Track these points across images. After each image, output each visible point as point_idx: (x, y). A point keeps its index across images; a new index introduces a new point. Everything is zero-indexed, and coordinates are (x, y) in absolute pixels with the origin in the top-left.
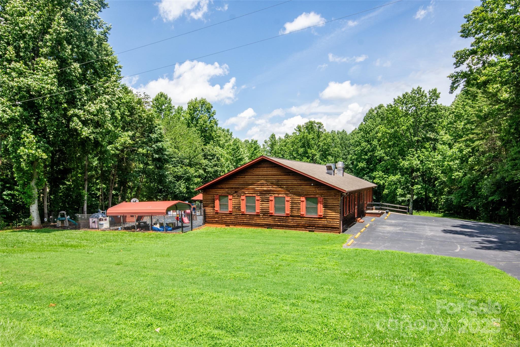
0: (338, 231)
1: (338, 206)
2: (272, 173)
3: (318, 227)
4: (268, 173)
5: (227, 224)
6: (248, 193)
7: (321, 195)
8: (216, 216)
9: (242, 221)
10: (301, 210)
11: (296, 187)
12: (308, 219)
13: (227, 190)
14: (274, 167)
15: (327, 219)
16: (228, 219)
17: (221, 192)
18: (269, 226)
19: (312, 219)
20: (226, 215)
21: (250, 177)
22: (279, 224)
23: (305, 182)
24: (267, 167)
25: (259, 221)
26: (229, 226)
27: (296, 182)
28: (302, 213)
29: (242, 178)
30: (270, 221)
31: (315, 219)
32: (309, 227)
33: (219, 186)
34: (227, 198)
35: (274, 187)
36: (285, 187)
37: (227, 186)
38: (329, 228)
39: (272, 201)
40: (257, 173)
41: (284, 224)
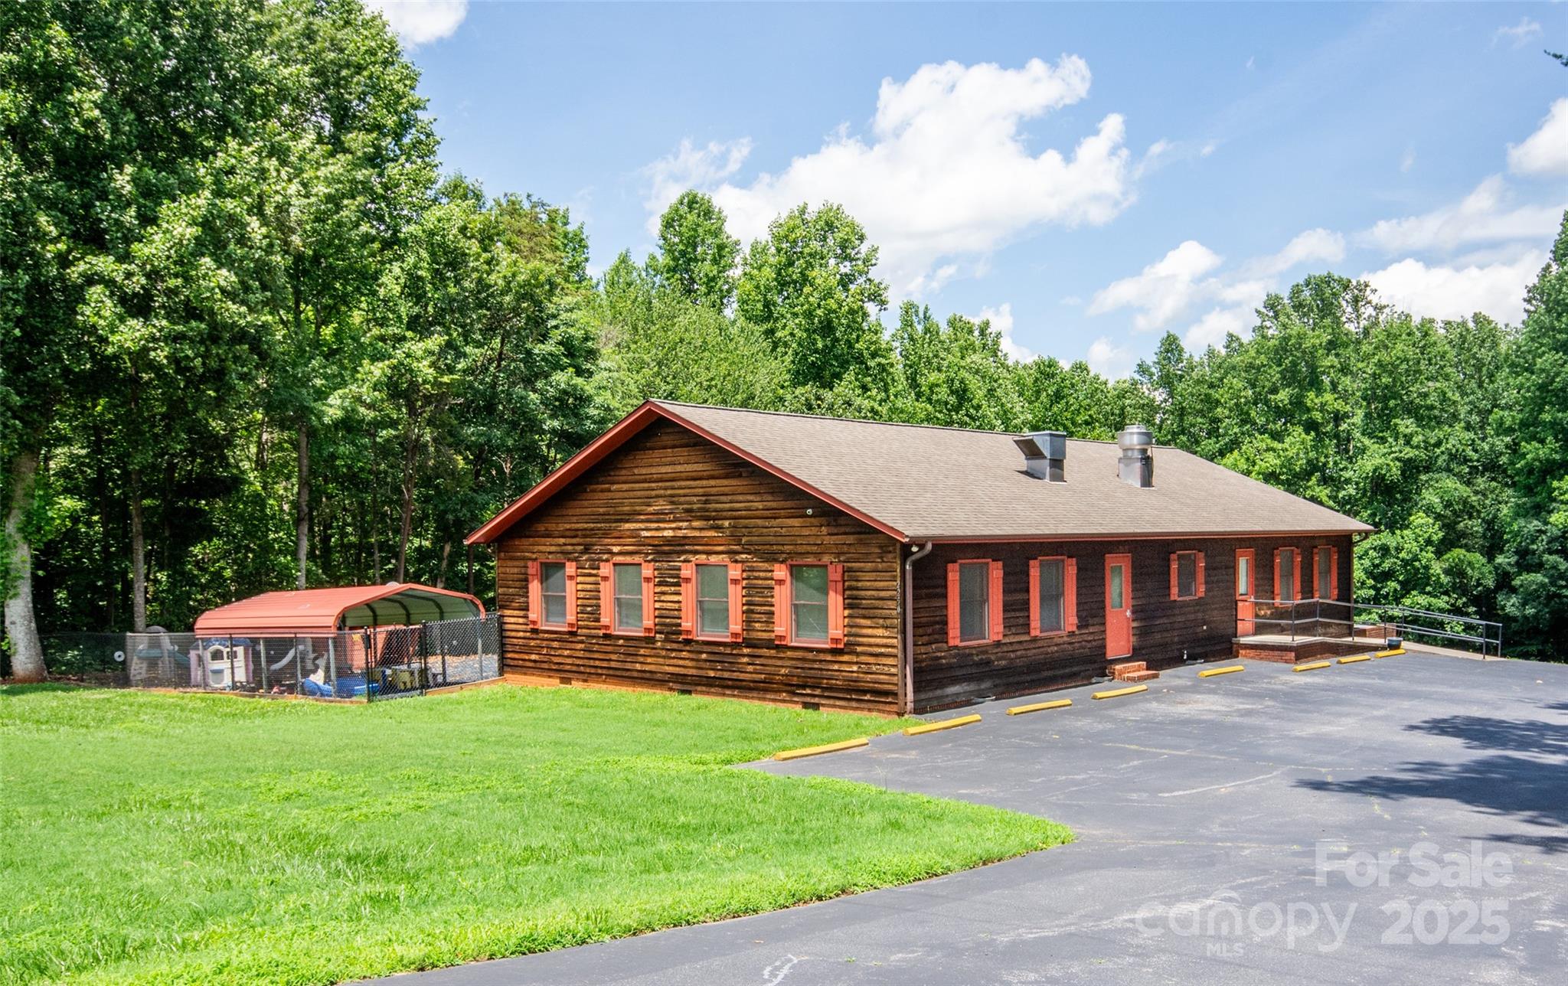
0: (895, 708)
1: (891, 599)
2: (689, 468)
3: (830, 689)
4: (679, 468)
5: (565, 675)
6: (620, 553)
7: (838, 555)
8: (533, 643)
9: (605, 664)
10: (776, 618)
11: (759, 522)
12: (799, 654)
13: (562, 541)
14: (695, 445)
15: (858, 654)
16: (565, 655)
17: (547, 548)
18: (685, 684)
19: (810, 656)
20: (560, 638)
21: (625, 487)
22: (712, 674)
23: (789, 504)
24: (674, 447)
25: (652, 664)
26: (566, 681)
27: (760, 506)
28: (779, 630)
29: (602, 491)
30: (683, 664)
31: (822, 657)
32: (804, 687)
33: (541, 528)
34: (559, 574)
35: (696, 524)
36: (726, 523)
37: (562, 527)
38: (864, 692)
39: (687, 580)
40: (644, 471)
41: (726, 675)
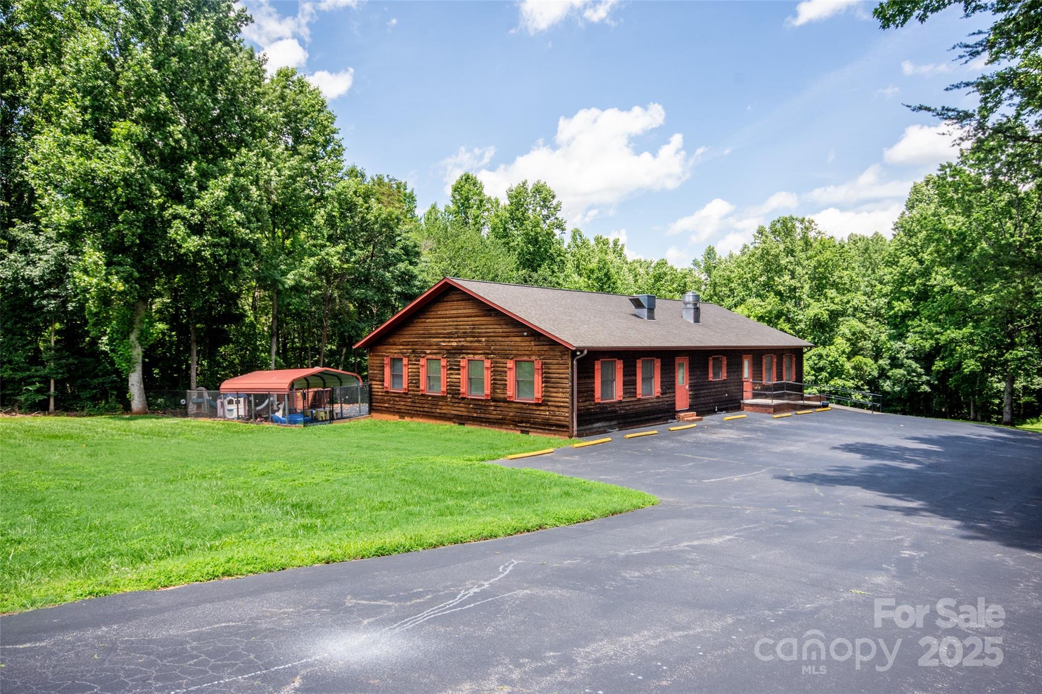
0: (567, 434)
1: (566, 378)
2: (465, 311)
3: (535, 423)
4: (460, 311)
5: (402, 414)
6: (430, 354)
7: (539, 356)
8: (386, 398)
9: (422, 409)
10: (508, 388)
11: (500, 339)
12: (520, 405)
13: (401, 347)
14: (468, 300)
15: (549, 406)
16: (401, 405)
17: (394, 351)
18: (461, 420)
19: (525, 406)
20: (399, 395)
21: (433, 320)
22: (475, 415)
23: (515, 330)
24: (458, 301)
25: (445, 410)
26: (402, 417)
27: (500, 330)
28: (509, 393)
29: (422, 322)
30: (461, 410)
31: (531, 407)
32: (522, 422)
33: (391, 340)
34: (399, 364)
35: (468, 339)
36: (483, 339)
37: (401, 340)
38: (552, 425)
39: (464, 367)
40: (443, 313)
41: (482, 415)
